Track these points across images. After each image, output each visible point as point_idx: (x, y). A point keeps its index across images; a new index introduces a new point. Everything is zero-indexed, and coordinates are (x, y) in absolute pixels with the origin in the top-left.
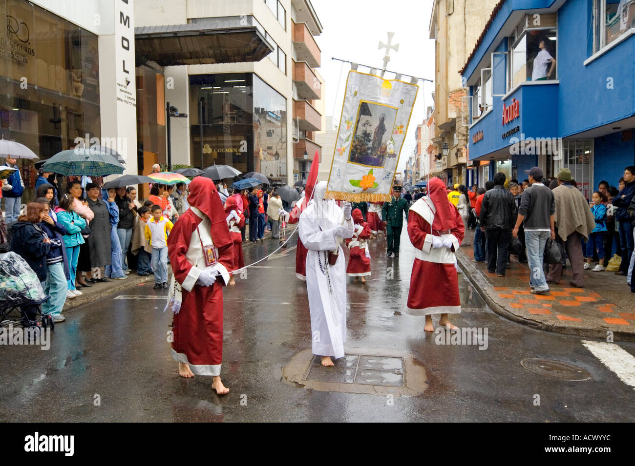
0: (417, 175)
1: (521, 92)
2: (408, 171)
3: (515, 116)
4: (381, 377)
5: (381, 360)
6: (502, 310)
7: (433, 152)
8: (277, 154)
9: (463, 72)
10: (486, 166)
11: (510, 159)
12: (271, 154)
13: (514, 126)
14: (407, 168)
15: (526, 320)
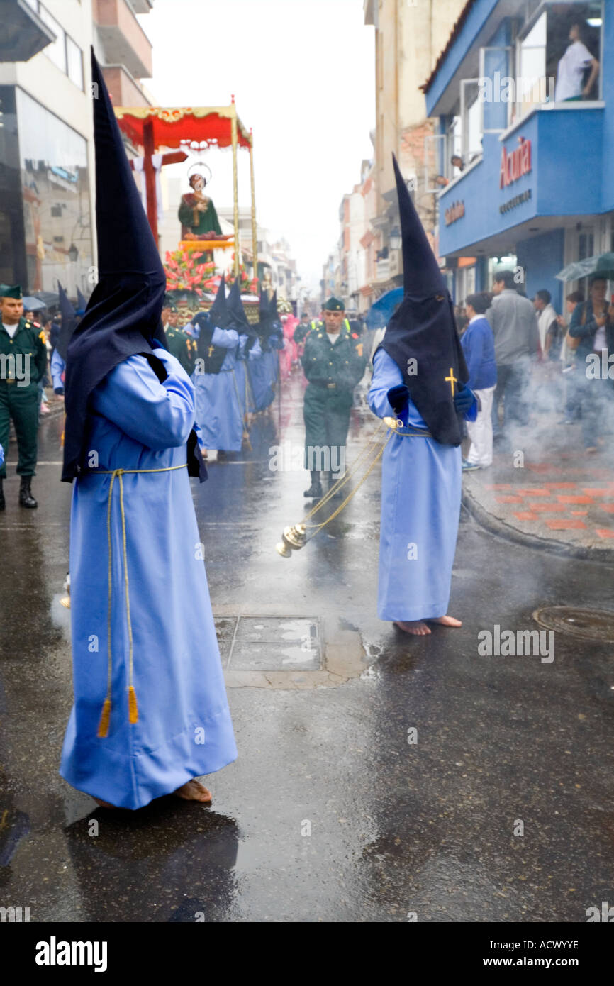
0: (343, 288)
1: (534, 125)
2: (326, 282)
3: (524, 169)
4: (278, 656)
5: (280, 623)
6: (498, 524)
7: (373, 244)
8: (73, 250)
9: (427, 88)
10: (468, 268)
11: (513, 254)
12: (62, 251)
13: (521, 189)
14: (324, 275)
15: (543, 541)
